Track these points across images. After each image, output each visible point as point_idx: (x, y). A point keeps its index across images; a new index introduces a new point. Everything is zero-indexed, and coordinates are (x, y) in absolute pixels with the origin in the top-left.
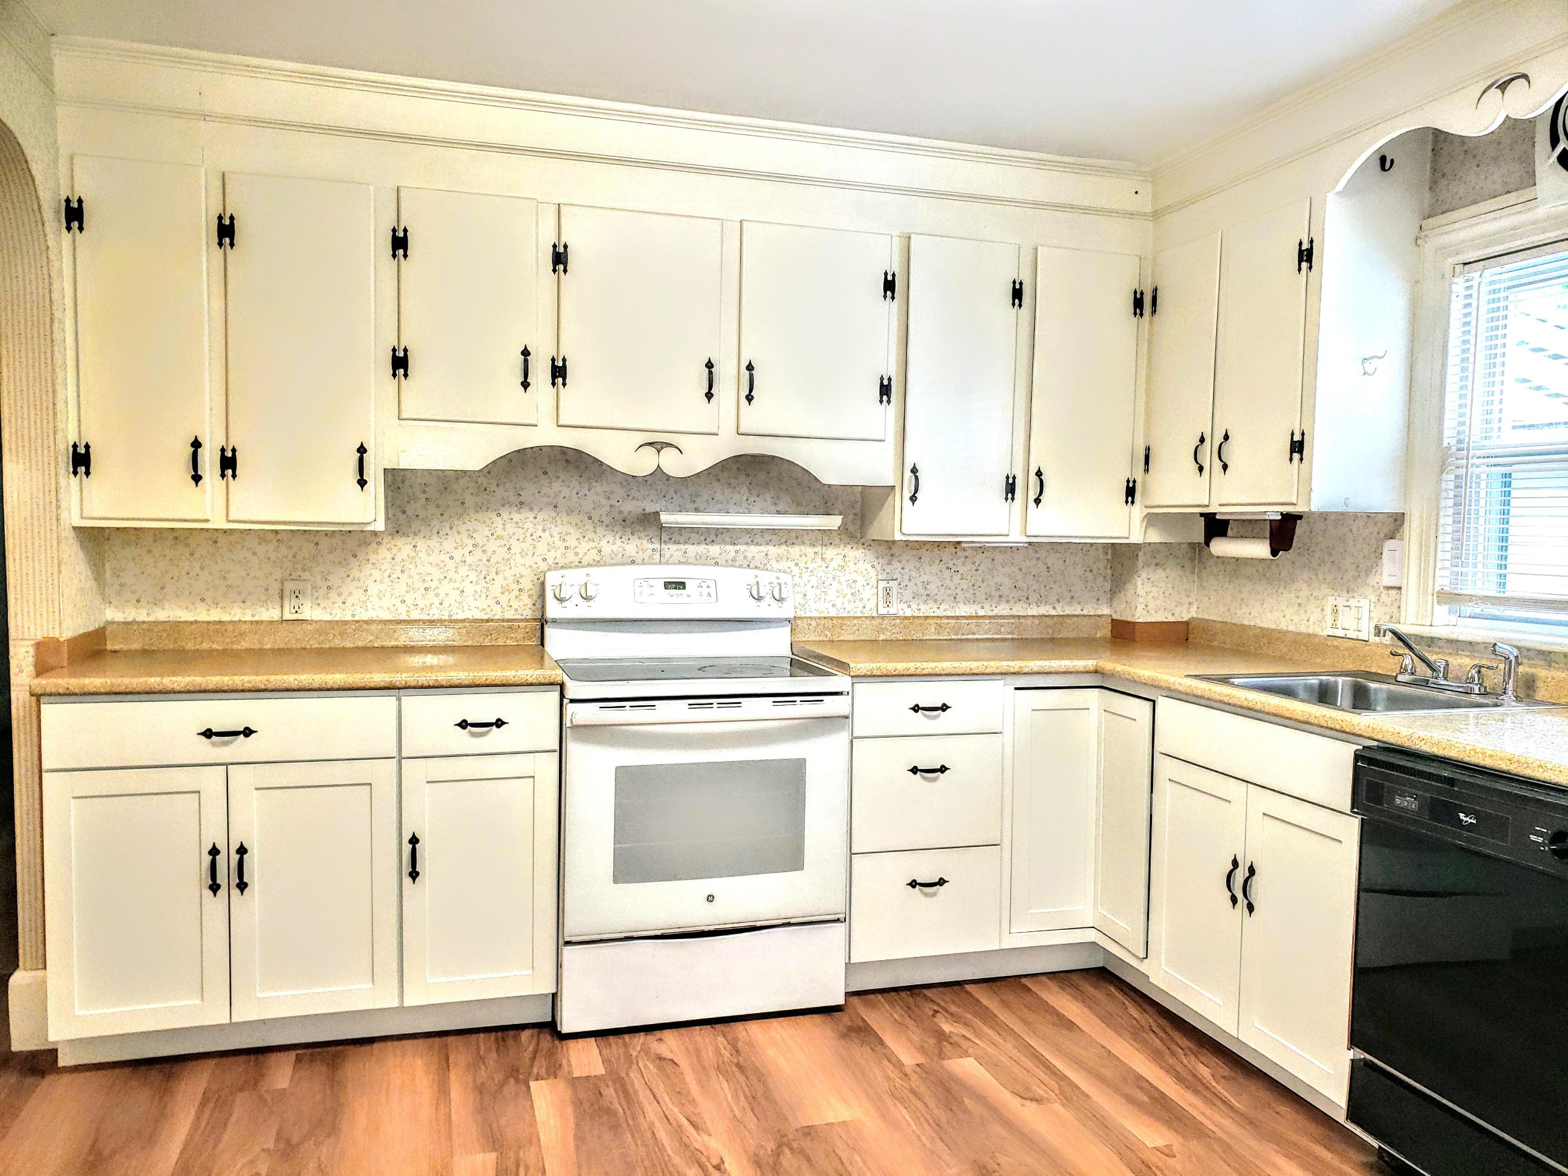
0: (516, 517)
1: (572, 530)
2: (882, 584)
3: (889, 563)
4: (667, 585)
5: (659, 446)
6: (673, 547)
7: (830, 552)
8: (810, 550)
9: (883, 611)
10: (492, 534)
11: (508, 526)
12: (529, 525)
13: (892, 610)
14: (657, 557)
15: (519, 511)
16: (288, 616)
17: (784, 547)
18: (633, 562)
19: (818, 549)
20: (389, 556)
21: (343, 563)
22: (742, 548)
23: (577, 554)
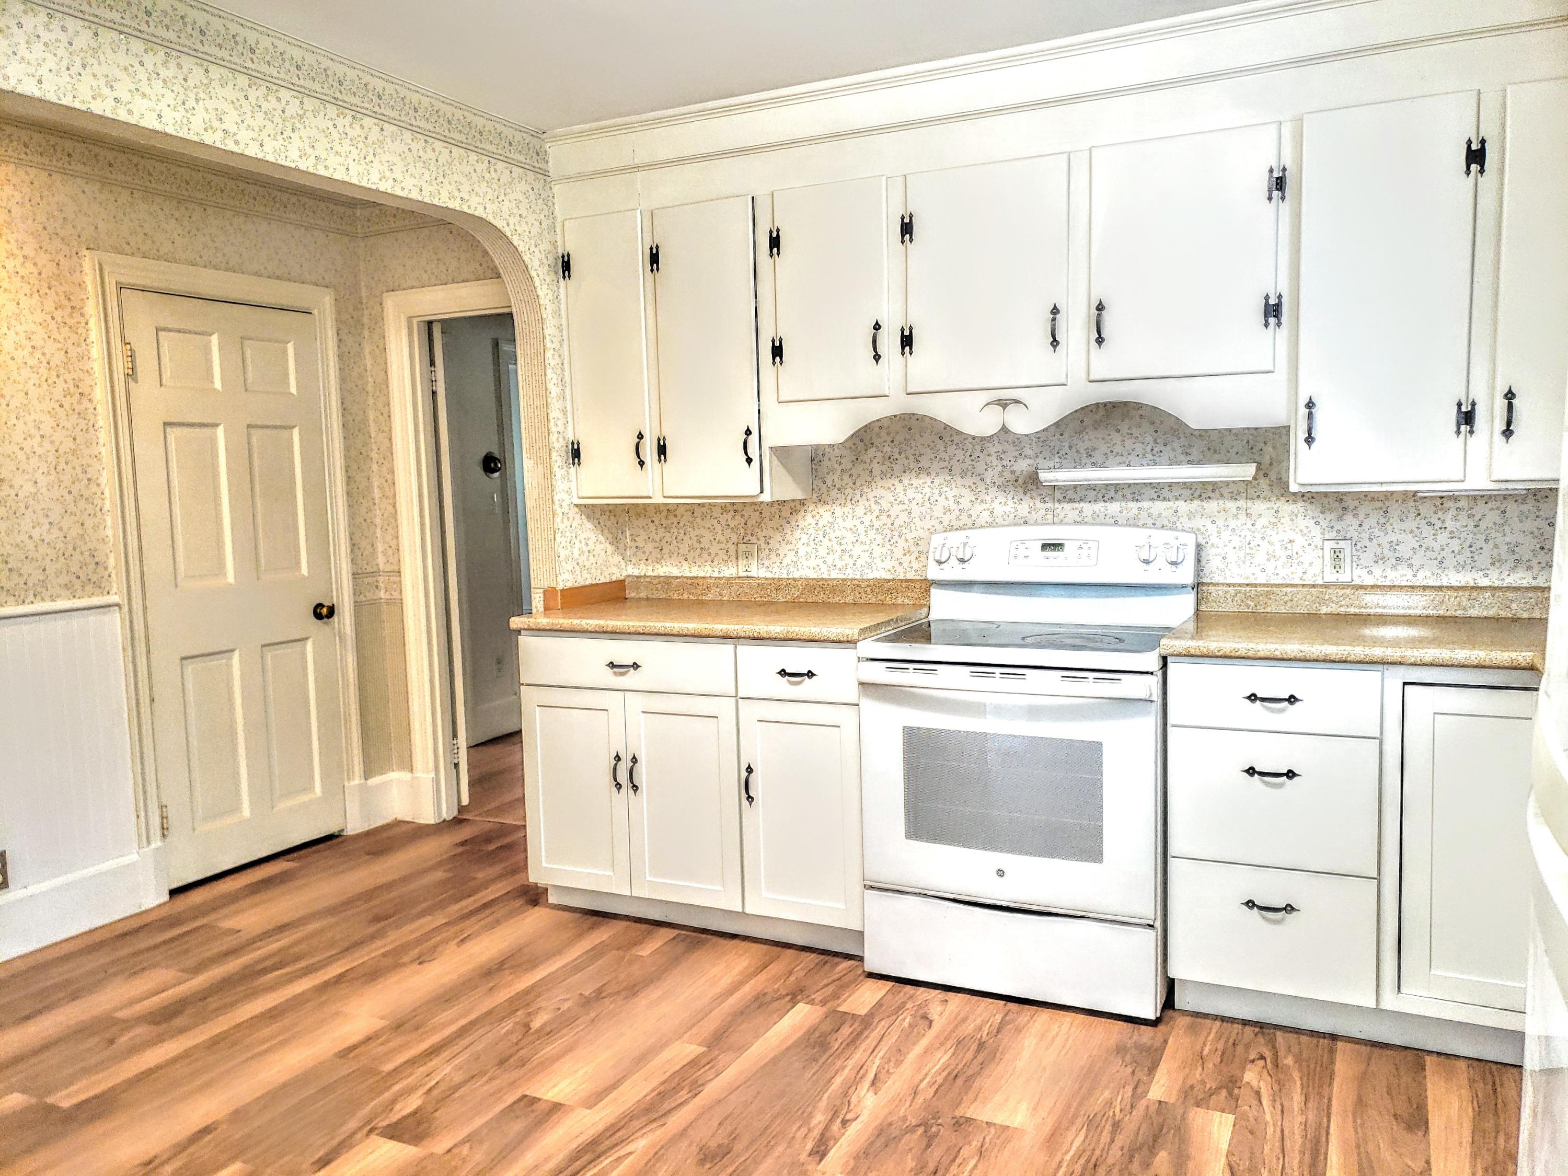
0: (915, 482)
1: (966, 492)
2: (1329, 545)
3: (1340, 518)
4: (1045, 547)
5: (1003, 404)
6: (1068, 506)
7: (1259, 507)
8: (1231, 505)
9: (1331, 577)
10: (896, 500)
11: (908, 492)
12: (927, 490)
13: (1345, 577)
14: (1050, 517)
15: (917, 476)
16: (742, 574)
17: (1197, 503)
18: (1026, 523)
19: (1242, 503)
20: (813, 522)
21: (779, 529)
22: (1146, 504)
23: (970, 516)
